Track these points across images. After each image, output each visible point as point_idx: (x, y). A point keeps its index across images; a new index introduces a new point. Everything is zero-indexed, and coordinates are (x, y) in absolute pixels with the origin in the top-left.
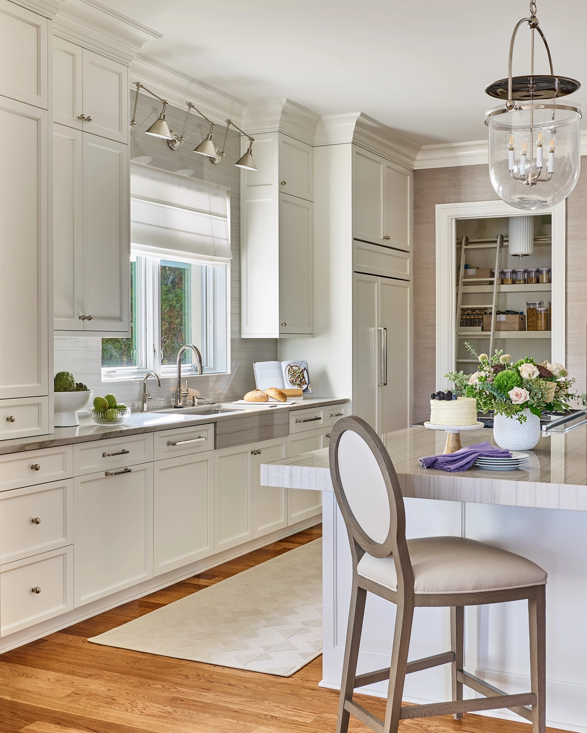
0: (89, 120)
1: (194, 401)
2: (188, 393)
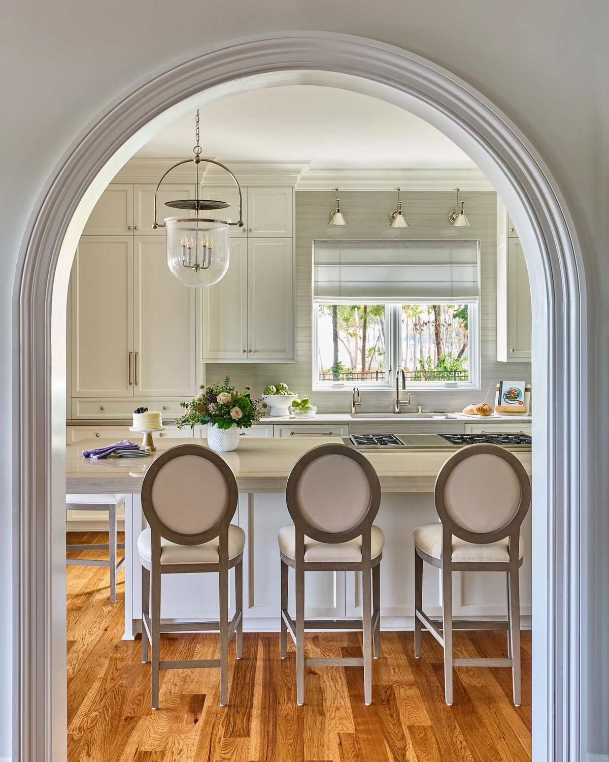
0: (250, 230)
1: (418, 410)
2: (409, 403)
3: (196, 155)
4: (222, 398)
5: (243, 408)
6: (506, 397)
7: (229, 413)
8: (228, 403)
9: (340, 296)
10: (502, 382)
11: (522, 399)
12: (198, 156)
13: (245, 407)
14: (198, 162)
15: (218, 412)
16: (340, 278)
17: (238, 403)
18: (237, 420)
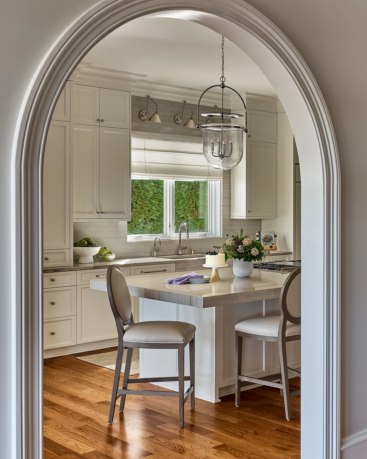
0: (102, 121)
1: (192, 252)
2: (187, 248)
3: (221, 83)
4: (246, 242)
5: (258, 248)
6: (264, 241)
7: (250, 252)
8: (249, 245)
9: (146, 173)
10: (260, 232)
11: (273, 242)
12: (223, 83)
13: (260, 248)
14: (223, 87)
15: (243, 251)
16: (145, 160)
17: (255, 245)
18: (256, 256)
